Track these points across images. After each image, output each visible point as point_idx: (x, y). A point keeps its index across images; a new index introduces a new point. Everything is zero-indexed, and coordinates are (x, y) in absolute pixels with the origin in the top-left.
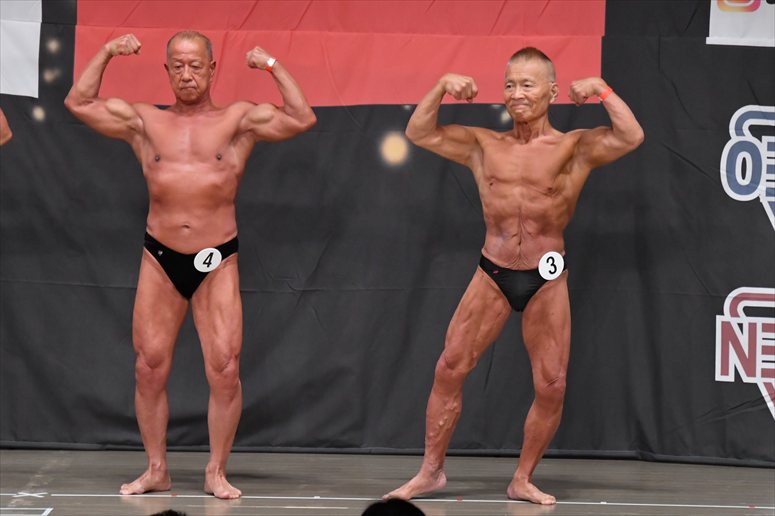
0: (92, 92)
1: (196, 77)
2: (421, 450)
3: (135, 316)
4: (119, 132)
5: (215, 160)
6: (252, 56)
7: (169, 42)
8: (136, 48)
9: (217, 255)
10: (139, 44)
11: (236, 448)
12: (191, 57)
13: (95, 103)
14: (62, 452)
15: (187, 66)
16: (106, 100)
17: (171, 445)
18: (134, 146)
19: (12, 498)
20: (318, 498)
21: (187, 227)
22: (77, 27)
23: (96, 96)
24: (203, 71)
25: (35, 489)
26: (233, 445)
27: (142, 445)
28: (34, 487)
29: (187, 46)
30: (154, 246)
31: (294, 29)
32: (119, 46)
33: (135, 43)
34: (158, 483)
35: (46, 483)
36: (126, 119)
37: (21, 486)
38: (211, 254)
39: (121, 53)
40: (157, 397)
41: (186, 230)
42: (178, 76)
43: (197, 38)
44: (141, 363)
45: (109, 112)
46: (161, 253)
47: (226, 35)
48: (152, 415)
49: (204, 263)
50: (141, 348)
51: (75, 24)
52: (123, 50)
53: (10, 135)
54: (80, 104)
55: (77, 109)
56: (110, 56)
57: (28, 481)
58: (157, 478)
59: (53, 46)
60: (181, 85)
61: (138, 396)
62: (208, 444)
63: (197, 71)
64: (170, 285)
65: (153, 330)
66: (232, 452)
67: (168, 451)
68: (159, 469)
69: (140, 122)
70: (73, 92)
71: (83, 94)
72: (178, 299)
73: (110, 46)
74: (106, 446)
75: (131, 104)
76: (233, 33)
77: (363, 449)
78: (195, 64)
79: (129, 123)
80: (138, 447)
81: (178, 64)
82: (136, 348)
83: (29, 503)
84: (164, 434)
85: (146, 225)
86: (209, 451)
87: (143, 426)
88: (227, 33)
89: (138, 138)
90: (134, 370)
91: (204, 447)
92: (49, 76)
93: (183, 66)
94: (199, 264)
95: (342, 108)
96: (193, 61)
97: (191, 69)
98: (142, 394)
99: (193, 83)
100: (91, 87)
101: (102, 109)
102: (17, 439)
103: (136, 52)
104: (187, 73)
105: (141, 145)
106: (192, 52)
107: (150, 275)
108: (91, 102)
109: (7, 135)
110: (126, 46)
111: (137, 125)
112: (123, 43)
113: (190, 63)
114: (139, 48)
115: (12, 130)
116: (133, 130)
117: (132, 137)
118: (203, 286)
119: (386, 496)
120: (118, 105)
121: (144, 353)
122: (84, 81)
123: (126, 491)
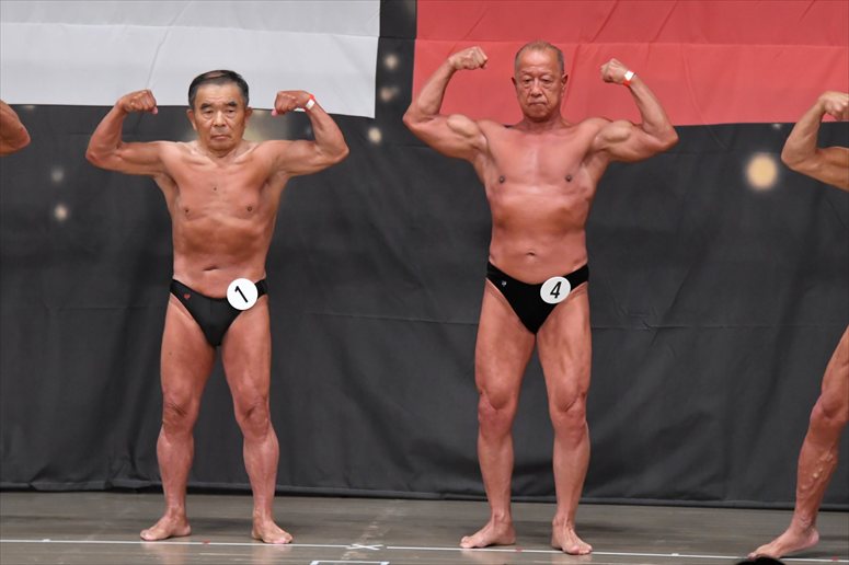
0: (432, 108)
1: (546, 91)
2: (790, 504)
3: (478, 352)
4: (461, 151)
5: (564, 181)
6: (608, 69)
7: (518, 54)
8: (481, 62)
9: (566, 284)
10: (486, 58)
11: (584, 499)
12: (541, 69)
13: (436, 120)
14: (398, 501)
15: (536, 80)
16: (447, 116)
17: (516, 495)
18: (477, 165)
19: (345, 550)
20: (677, 555)
21: (532, 254)
22: (416, 41)
23: (437, 112)
24: (554, 85)
25: (370, 540)
26: (582, 496)
27: (485, 494)
28: (368, 539)
29: (538, 58)
30: (497, 276)
31: (654, 41)
32: (464, 60)
33: (481, 57)
34: (501, 536)
35: (381, 535)
36: (469, 136)
37: (354, 537)
38: (559, 284)
39: (466, 68)
40: (502, 441)
41: (531, 258)
42: (527, 91)
43: (549, 50)
44: (484, 403)
45: (451, 130)
46: (505, 283)
47: (578, 49)
48: (496, 460)
49: (552, 293)
50: (484, 386)
51: (415, 38)
52: (467, 64)
53: (347, 151)
54: (420, 121)
55: (416, 126)
56: (454, 70)
57: (362, 532)
58: (501, 530)
59: (391, 62)
60: (530, 100)
61: (481, 440)
62: (555, 494)
63: (549, 85)
64: (515, 319)
65: (498, 369)
66: (581, 503)
67: (512, 501)
68: (502, 521)
69: (483, 140)
70: (412, 109)
71: (423, 111)
72: (524, 333)
73: (454, 59)
74: (446, 495)
75: (475, 121)
76: (586, 46)
77: (726, 503)
78: (546, 77)
79: (471, 141)
80: (482, 497)
81: (527, 77)
82: (479, 387)
83: (363, 556)
84: (508, 483)
85: (488, 254)
86: (555, 502)
87: (487, 473)
88: (579, 46)
89: (482, 158)
90: (477, 410)
91: (551, 498)
92: (386, 95)
93: (533, 80)
94: (546, 295)
95: (704, 127)
96: (544, 74)
97: (541, 83)
98: (485, 438)
99: (543, 99)
100: (433, 102)
101: (444, 125)
102: (350, 486)
103: (482, 66)
104: (536, 87)
105: (484, 165)
106: (542, 65)
107: (494, 308)
108: (431, 119)
109: (343, 150)
110: (471, 60)
111: (481, 144)
112: (469, 56)
113: (540, 76)
114: (485, 62)
115: (348, 146)
116: (476, 148)
117: (475, 157)
118: (551, 320)
119: (753, 555)
120: (460, 121)
121: (487, 392)
122: (424, 96)
123: (467, 544)
